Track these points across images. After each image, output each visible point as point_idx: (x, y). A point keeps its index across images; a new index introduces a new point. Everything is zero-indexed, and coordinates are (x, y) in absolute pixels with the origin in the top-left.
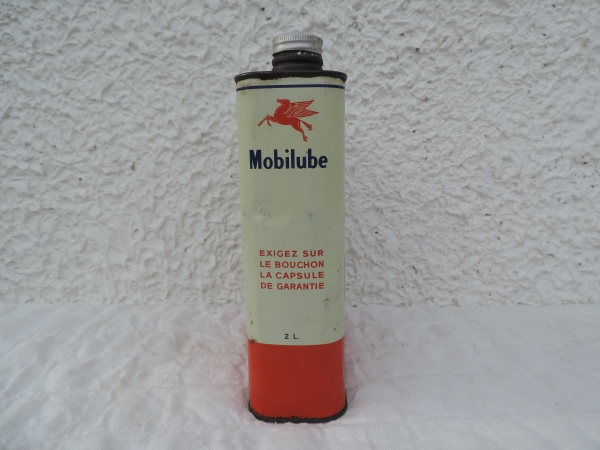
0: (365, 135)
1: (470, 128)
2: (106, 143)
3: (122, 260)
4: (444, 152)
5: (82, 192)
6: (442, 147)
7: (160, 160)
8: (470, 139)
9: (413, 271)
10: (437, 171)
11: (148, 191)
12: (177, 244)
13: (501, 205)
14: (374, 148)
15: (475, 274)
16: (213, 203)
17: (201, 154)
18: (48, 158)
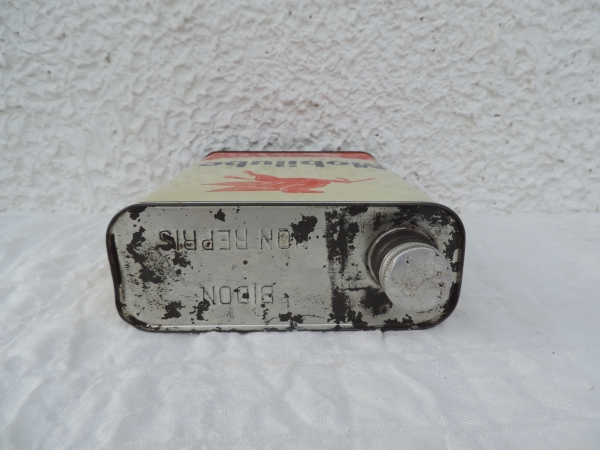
0: (368, 22)
1: (483, 15)
2: (76, 29)
3: (100, 165)
4: (454, 43)
5: (52, 87)
6: (451, 37)
7: (138, 50)
8: (482, 28)
9: (414, 178)
10: (444, 65)
11: (126, 87)
12: (160, 147)
13: (512, 105)
14: (377, 38)
15: (480, 181)
16: (198, 101)
17: (184, 44)
18: (10, 47)
